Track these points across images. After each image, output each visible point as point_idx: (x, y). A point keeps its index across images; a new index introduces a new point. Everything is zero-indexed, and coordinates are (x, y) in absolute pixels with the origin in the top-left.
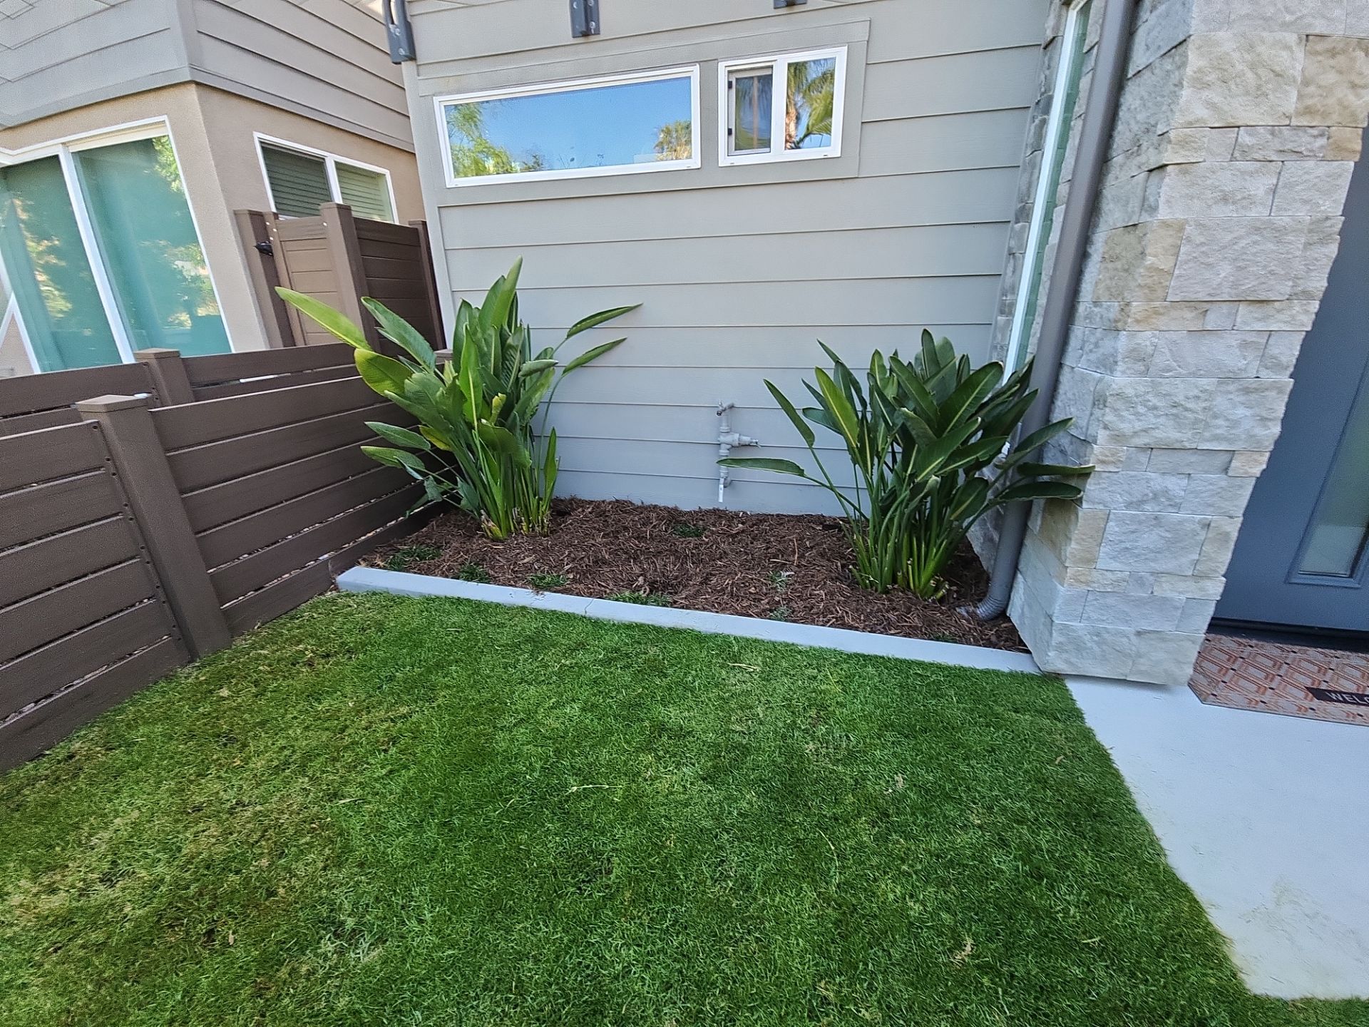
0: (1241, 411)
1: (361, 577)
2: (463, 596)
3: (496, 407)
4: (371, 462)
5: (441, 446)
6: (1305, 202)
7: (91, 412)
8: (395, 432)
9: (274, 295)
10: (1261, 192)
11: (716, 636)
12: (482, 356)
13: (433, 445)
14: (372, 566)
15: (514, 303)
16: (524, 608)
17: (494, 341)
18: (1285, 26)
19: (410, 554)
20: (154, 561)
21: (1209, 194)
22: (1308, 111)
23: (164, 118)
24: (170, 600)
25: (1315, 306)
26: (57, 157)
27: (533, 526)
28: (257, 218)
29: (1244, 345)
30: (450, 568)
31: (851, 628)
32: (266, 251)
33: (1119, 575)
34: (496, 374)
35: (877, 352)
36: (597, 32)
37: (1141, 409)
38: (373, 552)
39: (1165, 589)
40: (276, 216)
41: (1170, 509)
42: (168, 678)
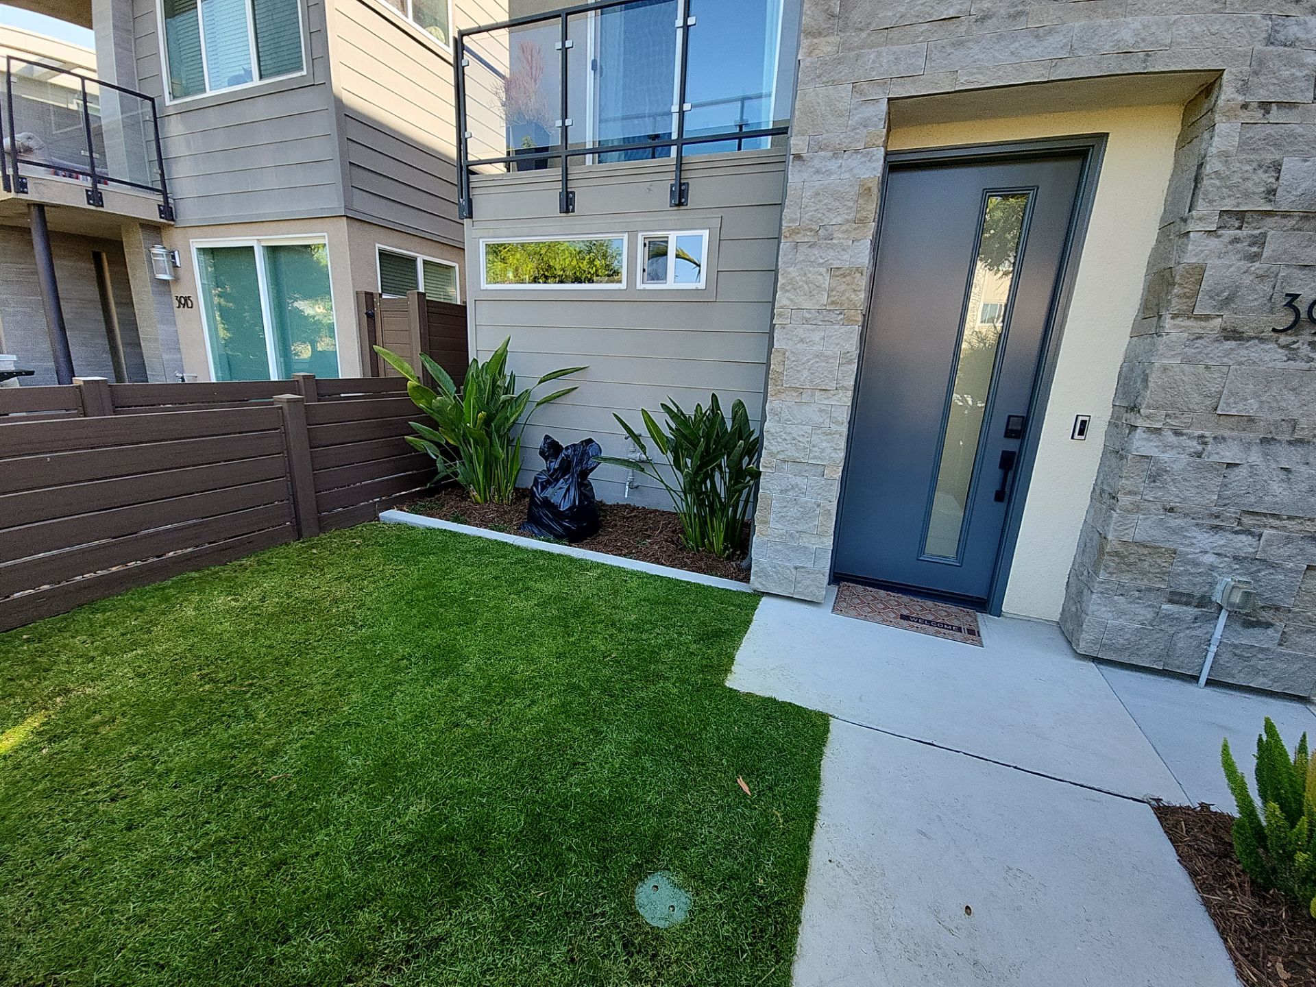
0: (825, 444)
1: (394, 515)
2: (448, 529)
3: (480, 419)
4: (410, 448)
5: (452, 442)
6: (837, 344)
7: (280, 401)
8: (425, 429)
9: (371, 349)
10: (817, 339)
11: (582, 559)
12: (480, 390)
13: (447, 441)
14: (401, 510)
15: (504, 362)
16: (480, 537)
17: (489, 382)
18: (820, 265)
19: (424, 506)
20: (292, 480)
21: (794, 338)
22: (833, 303)
23: (325, 234)
24: (295, 503)
25: (850, 393)
26: (253, 247)
27: (502, 500)
28: (369, 296)
29: (821, 411)
30: (445, 515)
31: (662, 564)
32: (371, 316)
33: (781, 531)
34: (487, 403)
35: (698, 405)
36: (573, 211)
37: (779, 440)
38: (403, 503)
39: (804, 541)
40: (381, 295)
41: (801, 495)
42: (287, 544)
